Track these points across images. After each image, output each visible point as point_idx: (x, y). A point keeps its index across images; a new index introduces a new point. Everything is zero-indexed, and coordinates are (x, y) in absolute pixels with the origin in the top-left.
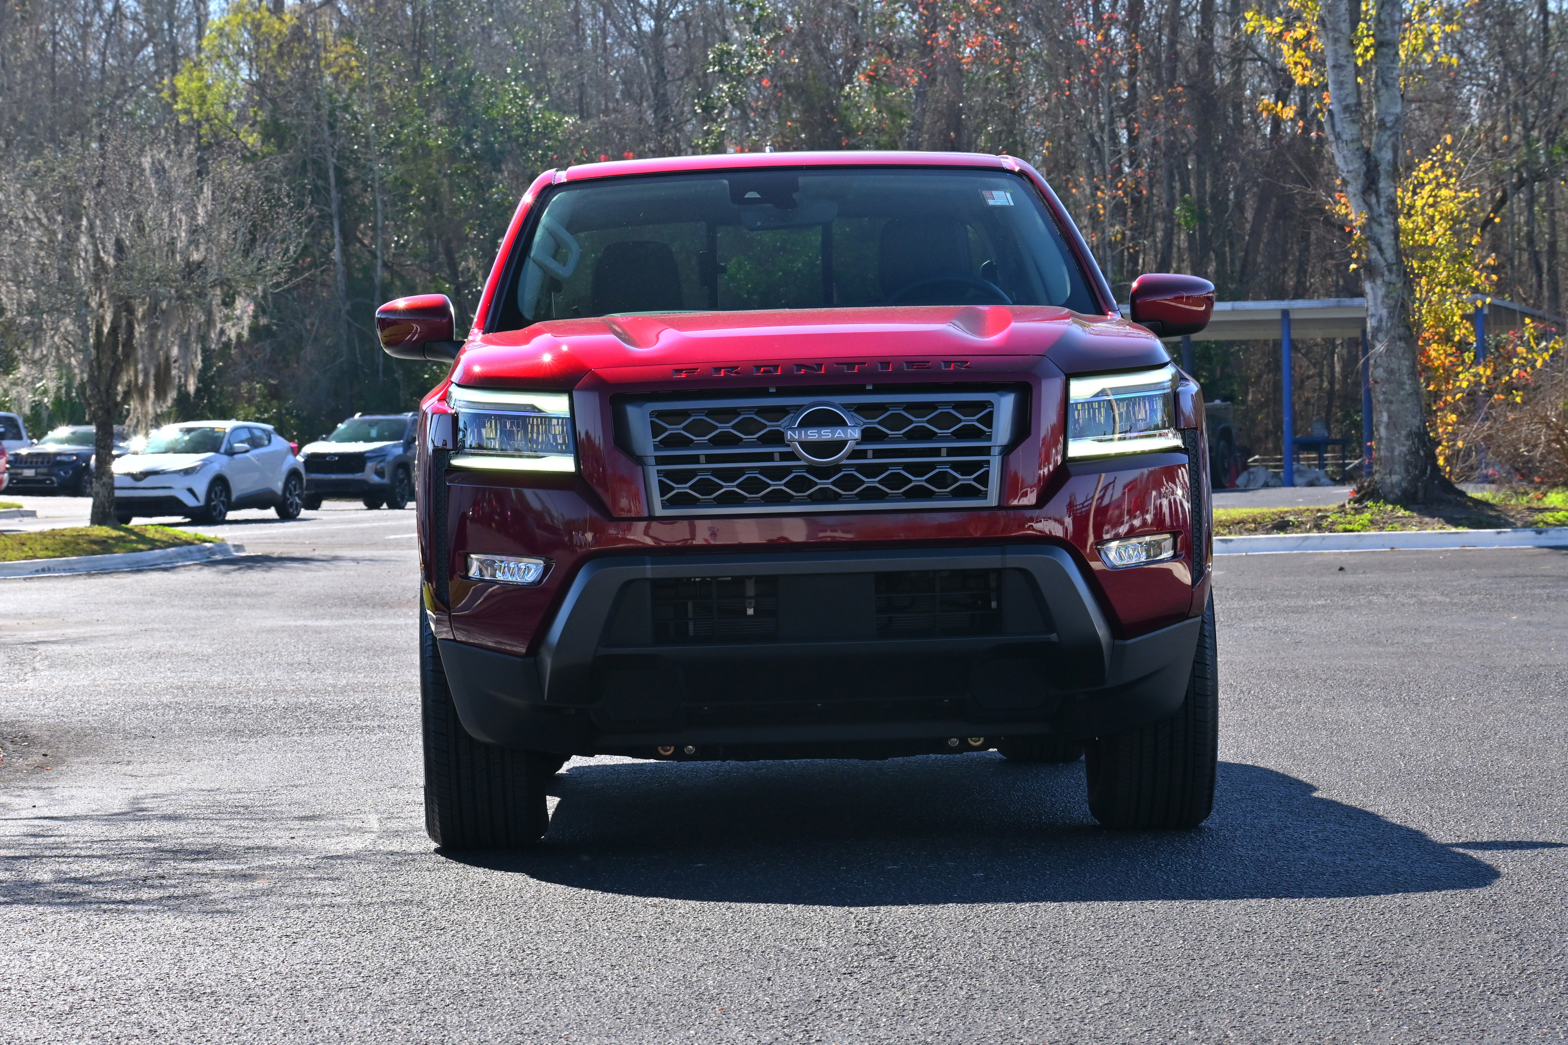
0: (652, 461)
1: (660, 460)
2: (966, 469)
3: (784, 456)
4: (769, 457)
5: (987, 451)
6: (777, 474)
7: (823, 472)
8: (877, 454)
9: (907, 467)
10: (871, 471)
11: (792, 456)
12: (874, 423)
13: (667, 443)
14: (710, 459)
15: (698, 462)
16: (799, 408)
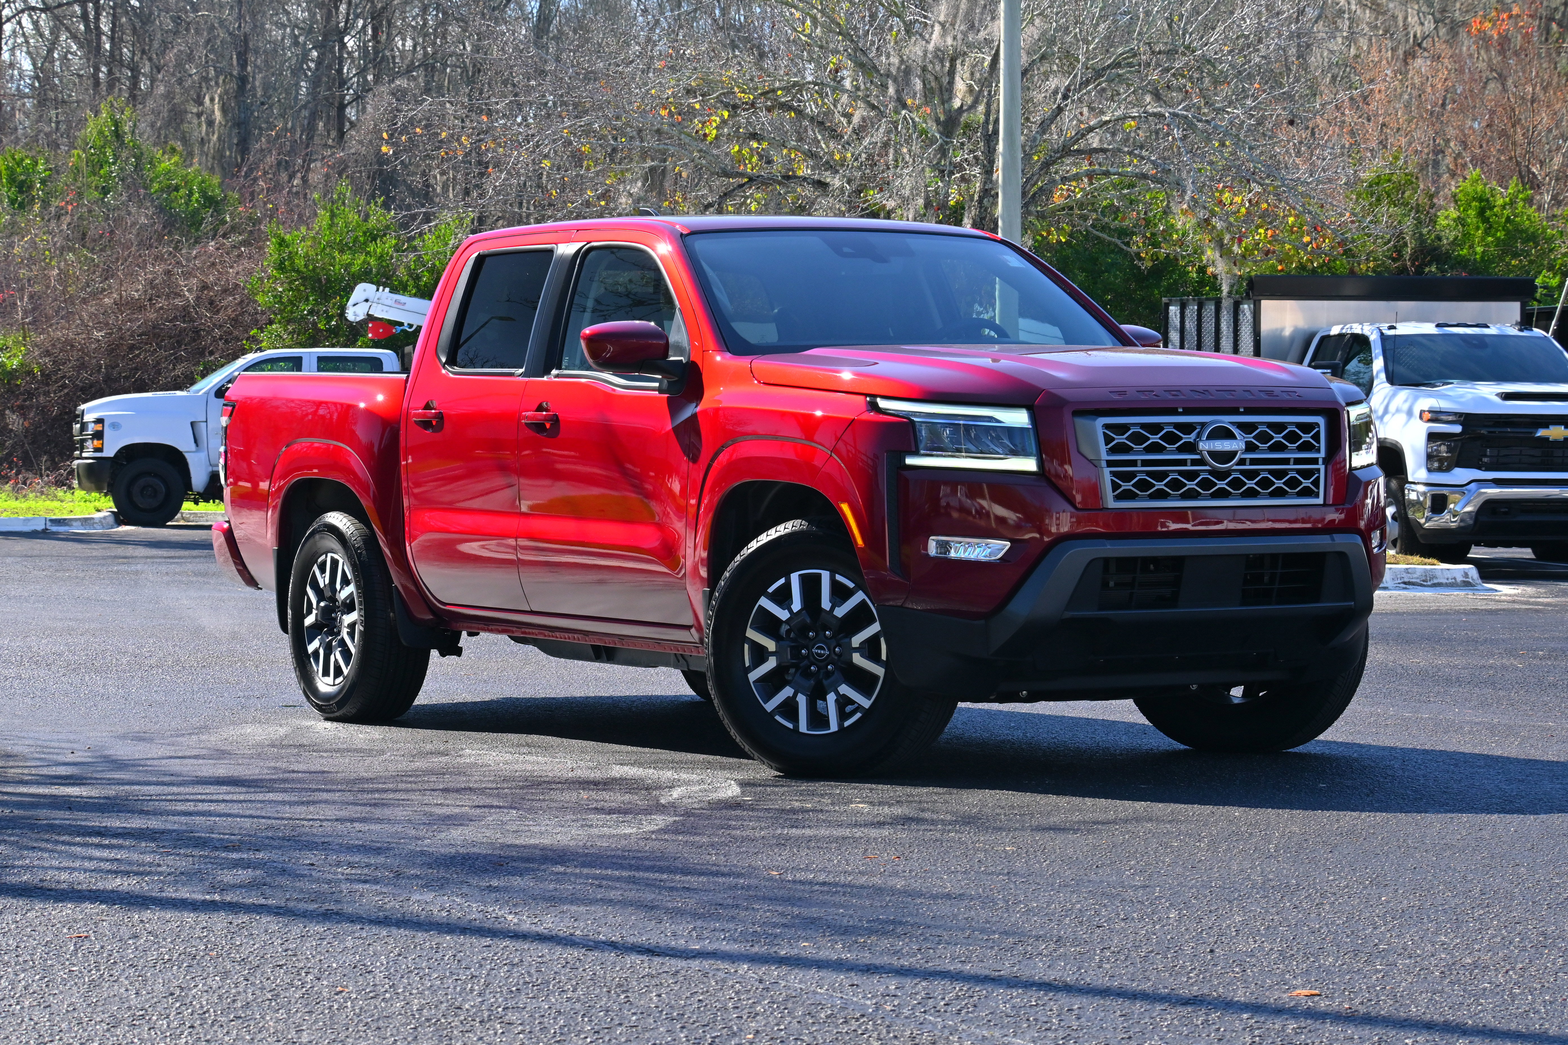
0: (1104, 464)
1: (1110, 464)
2: (1307, 474)
3: (1194, 462)
4: (1183, 462)
5: (1315, 461)
6: (1190, 476)
7: (1222, 475)
8: (1254, 462)
9: (1271, 472)
10: (1251, 475)
11: (1201, 462)
12: (1250, 438)
13: (1113, 451)
14: (1145, 463)
15: (1136, 466)
16: (1203, 425)
